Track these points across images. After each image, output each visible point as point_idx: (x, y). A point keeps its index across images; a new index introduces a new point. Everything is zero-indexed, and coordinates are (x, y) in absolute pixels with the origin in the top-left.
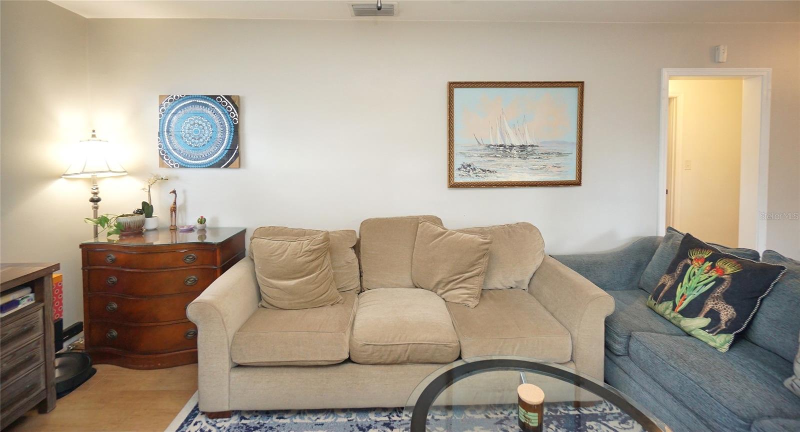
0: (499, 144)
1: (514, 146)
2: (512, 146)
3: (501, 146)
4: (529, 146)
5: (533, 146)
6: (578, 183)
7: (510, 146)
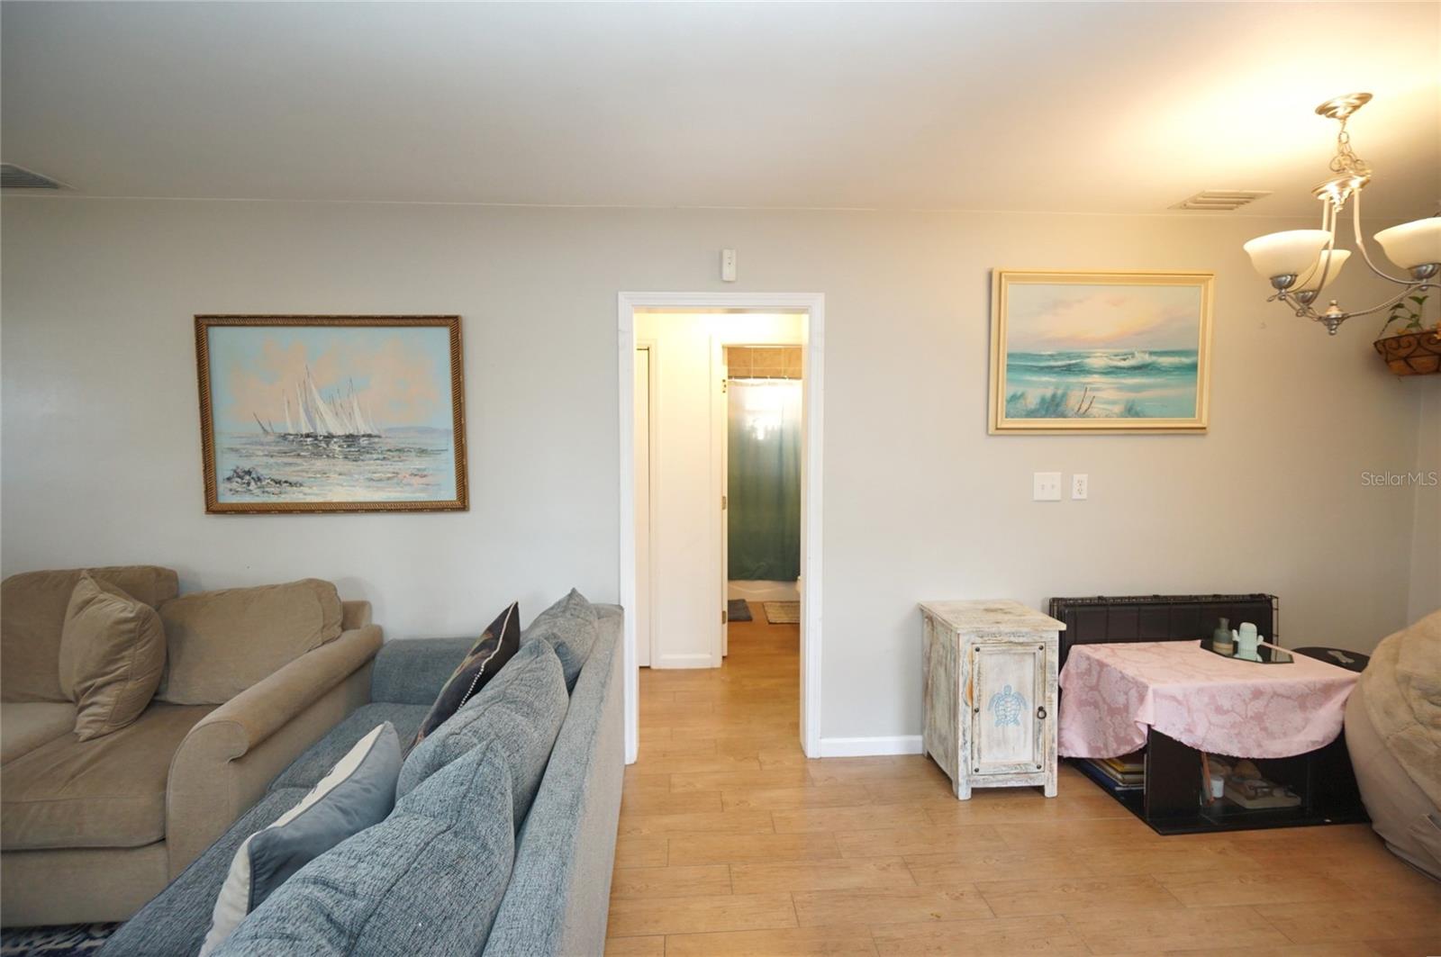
0: (304, 432)
1: (333, 437)
2: (329, 437)
3: (308, 436)
4: (363, 436)
5: (370, 436)
6: (462, 504)
7: (325, 437)
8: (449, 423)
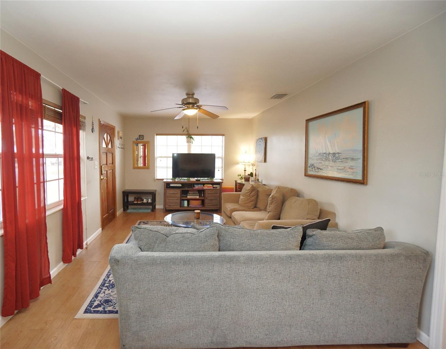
0: (324, 152)
1: (330, 154)
2: (329, 154)
3: (325, 153)
4: (337, 153)
5: (338, 153)
6: (363, 182)
7: (328, 154)
8: (361, 148)
